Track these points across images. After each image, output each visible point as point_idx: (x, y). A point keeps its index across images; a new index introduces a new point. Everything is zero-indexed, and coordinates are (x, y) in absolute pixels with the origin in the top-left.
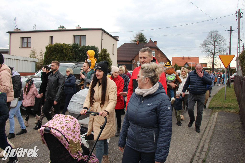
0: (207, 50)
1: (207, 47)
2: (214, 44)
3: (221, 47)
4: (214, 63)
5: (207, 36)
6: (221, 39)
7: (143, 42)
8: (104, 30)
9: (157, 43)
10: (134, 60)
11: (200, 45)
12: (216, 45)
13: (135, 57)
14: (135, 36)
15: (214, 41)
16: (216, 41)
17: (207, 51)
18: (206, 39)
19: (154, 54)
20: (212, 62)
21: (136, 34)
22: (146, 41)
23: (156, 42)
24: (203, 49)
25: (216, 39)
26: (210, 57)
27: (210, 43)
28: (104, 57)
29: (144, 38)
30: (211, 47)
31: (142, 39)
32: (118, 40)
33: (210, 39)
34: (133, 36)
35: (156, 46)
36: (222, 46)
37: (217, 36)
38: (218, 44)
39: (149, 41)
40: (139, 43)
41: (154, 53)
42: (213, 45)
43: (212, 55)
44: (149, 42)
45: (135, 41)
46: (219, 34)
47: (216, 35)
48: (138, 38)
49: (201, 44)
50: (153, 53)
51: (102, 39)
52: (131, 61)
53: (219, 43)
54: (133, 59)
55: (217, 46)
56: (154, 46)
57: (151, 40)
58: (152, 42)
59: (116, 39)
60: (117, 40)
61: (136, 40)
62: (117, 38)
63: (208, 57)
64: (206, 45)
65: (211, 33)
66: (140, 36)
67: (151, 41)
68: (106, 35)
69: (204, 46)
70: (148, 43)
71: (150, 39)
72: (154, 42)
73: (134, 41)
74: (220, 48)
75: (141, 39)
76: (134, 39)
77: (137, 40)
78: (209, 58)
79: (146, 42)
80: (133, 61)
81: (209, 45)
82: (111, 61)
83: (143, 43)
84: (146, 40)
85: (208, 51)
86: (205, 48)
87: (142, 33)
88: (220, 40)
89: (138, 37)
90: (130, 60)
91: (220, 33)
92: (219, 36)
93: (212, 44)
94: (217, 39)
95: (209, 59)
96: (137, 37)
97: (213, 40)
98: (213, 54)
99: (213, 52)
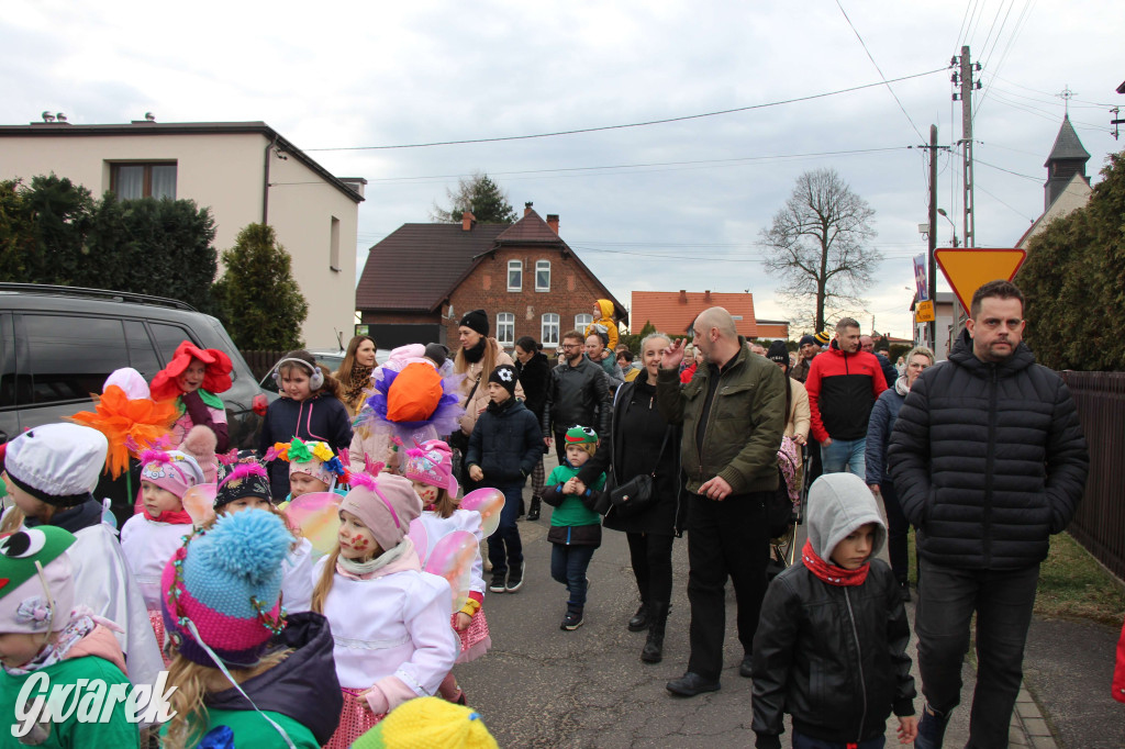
0: (792, 260)
1: (792, 247)
2: (821, 232)
3: (854, 245)
4: (825, 317)
5: (789, 196)
6: (854, 210)
7: (492, 221)
8: (280, 138)
9: (560, 223)
10: (451, 307)
11: (762, 238)
12: (830, 235)
13: (455, 289)
14: (456, 190)
15: (822, 218)
16: (829, 216)
17: (791, 264)
18: (787, 207)
19: (544, 277)
20: (815, 311)
21: (462, 183)
22: (506, 217)
23: (554, 219)
24: (775, 254)
25: (831, 210)
26: (804, 290)
27: (804, 228)
28: (255, 274)
29: (497, 202)
30: (810, 244)
31: (487, 204)
32: (363, 200)
33: (803, 207)
34: (448, 191)
35: (555, 239)
36: (858, 241)
37: (835, 198)
38: (839, 230)
39: (521, 215)
40: (473, 224)
41: (548, 269)
42: (819, 236)
43: (815, 282)
44: (523, 220)
45: (457, 215)
46: (843, 188)
47: (833, 190)
48: (469, 202)
49: (766, 232)
50: (539, 273)
51: (266, 185)
52: (437, 313)
53: (843, 228)
54: (447, 303)
55: (834, 242)
56: (547, 239)
57: (533, 208)
58: (537, 216)
59: (350, 190)
60: (357, 199)
61: (459, 209)
62: (357, 187)
63: (794, 290)
64: (786, 235)
65: (808, 180)
66: (478, 191)
67: (533, 212)
68: (291, 163)
69: (777, 238)
70: (518, 224)
71: (529, 205)
72: (545, 219)
73: (451, 218)
74: (847, 252)
75: (485, 203)
76: (449, 208)
77: (463, 211)
78: (801, 298)
79: (509, 220)
80: (443, 310)
81: (802, 237)
82: (301, 299)
83: (491, 224)
84: (510, 209)
85: (797, 263)
86: (784, 251)
87: (490, 177)
88: (849, 212)
89: (472, 197)
90: (427, 304)
91: (846, 183)
92: (844, 194)
93: (813, 231)
94: (835, 210)
95: (803, 299)
96: (464, 199)
97: (819, 212)
98: (817, 279)
99: (818, 265)
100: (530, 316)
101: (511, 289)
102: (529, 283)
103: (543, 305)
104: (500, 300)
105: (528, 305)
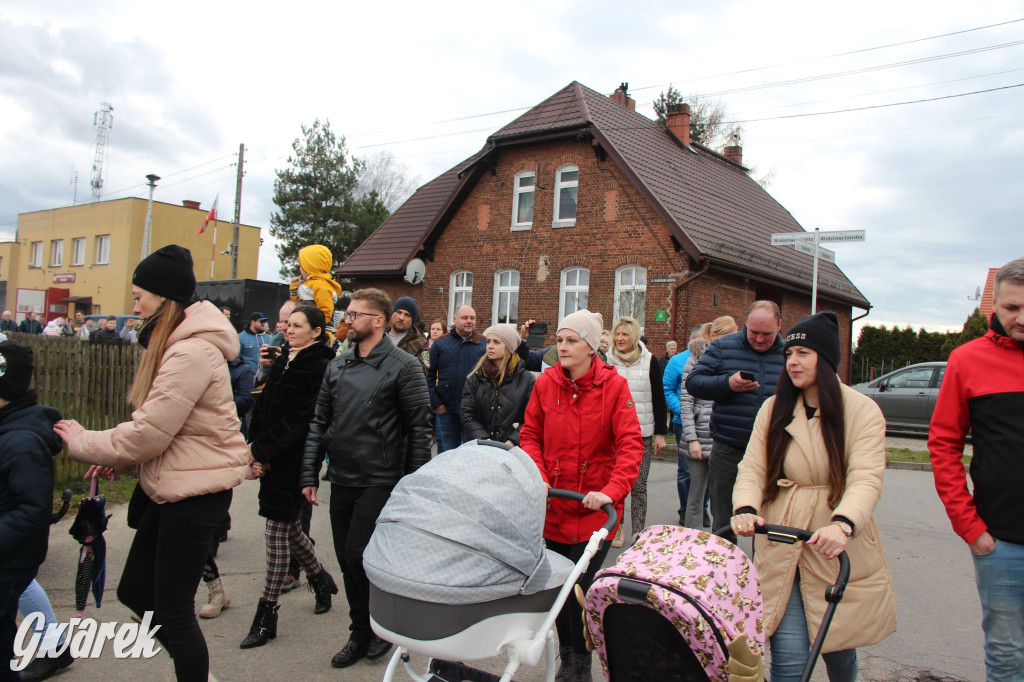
50: (564, 191)
100: (542, 274)
101: (517, 226)
102: (543, 213)
103: (565, 251)
104: (500, 247)
105: (540, 253)
